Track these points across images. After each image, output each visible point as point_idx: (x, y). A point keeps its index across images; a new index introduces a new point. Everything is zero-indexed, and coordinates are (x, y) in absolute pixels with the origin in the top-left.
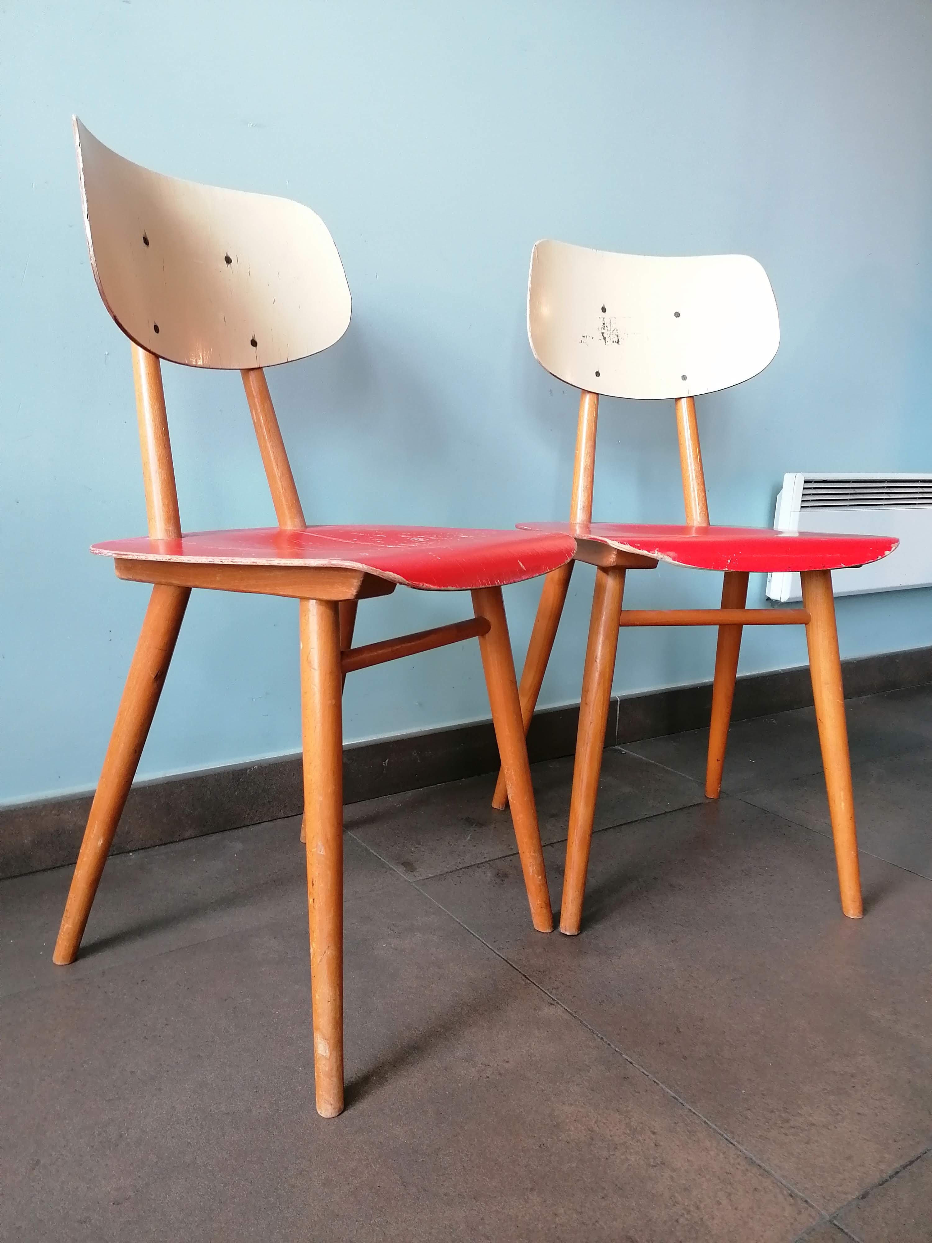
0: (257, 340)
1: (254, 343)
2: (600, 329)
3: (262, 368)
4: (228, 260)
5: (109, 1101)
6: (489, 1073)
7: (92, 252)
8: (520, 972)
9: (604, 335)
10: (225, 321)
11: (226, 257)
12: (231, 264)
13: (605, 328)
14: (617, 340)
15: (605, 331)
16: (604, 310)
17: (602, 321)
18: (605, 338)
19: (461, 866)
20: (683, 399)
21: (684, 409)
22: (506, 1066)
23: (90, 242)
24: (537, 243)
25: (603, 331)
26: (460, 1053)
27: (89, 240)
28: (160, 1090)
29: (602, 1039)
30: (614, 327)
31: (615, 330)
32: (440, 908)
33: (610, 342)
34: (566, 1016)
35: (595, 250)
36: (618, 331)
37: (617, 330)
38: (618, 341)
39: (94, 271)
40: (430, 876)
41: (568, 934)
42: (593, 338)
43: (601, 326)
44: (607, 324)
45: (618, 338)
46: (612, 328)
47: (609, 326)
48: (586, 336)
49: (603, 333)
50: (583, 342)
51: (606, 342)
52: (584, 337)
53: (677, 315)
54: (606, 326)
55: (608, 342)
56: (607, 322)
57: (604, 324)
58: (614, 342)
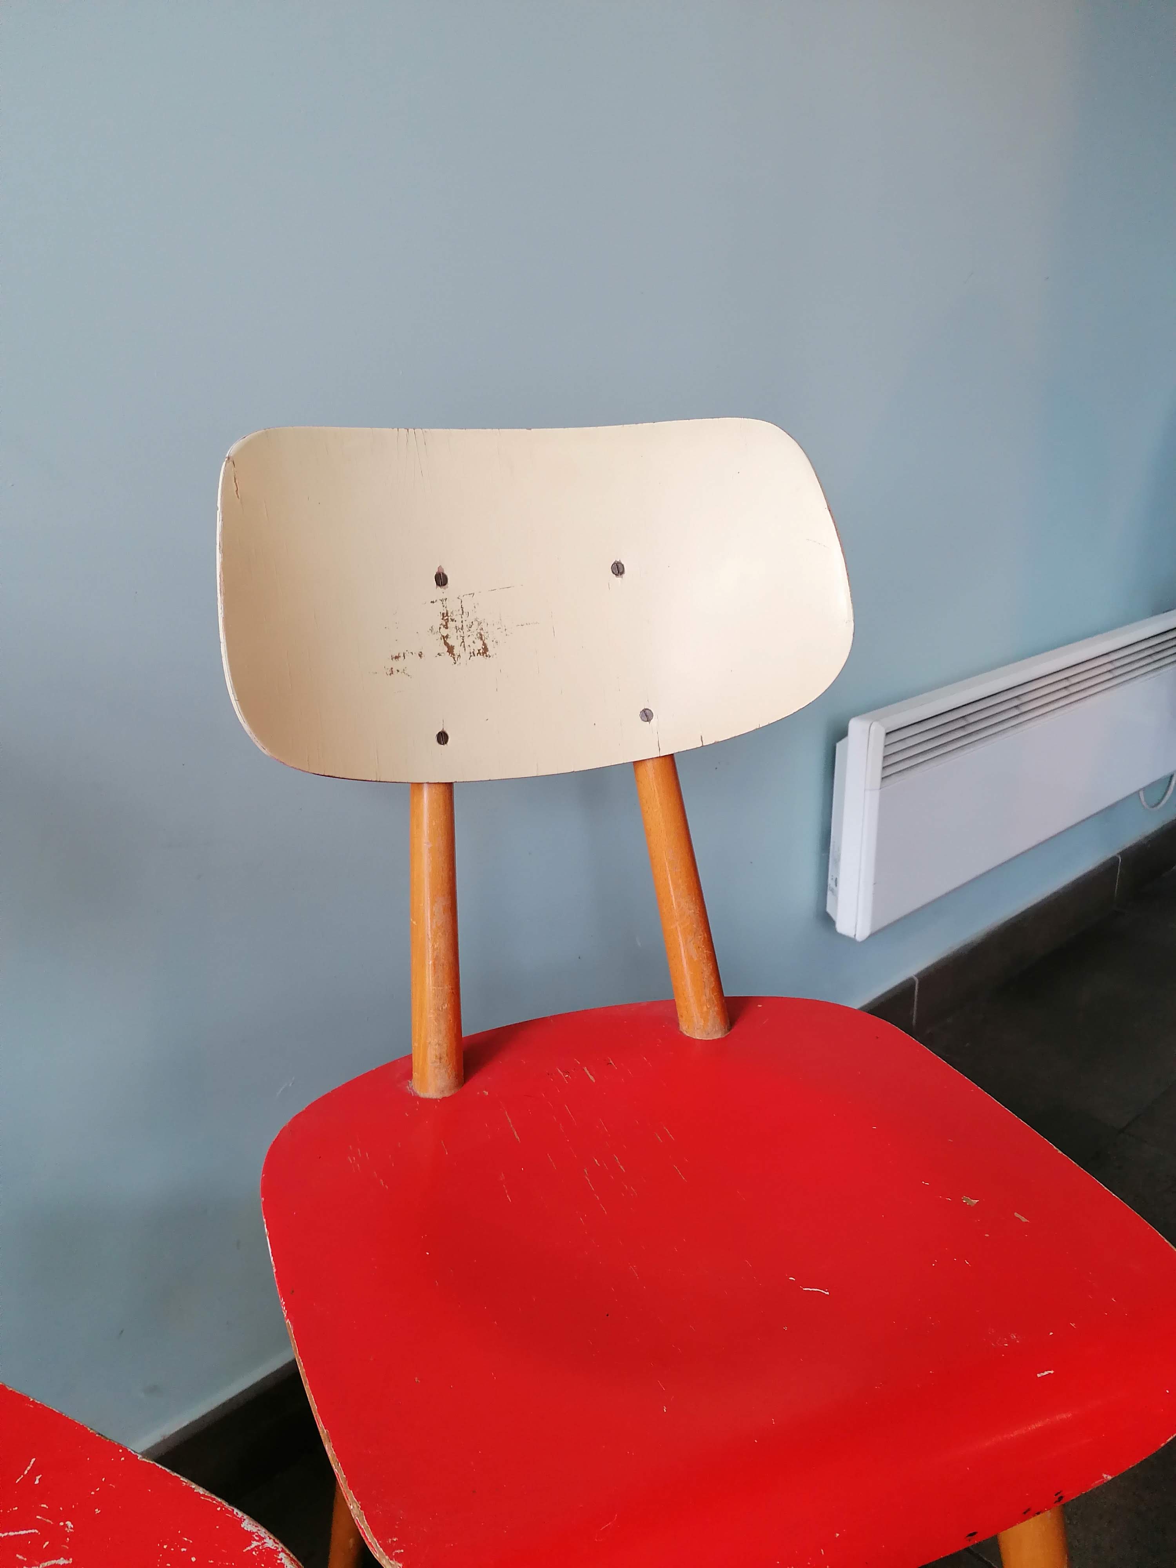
2: (436, 629)
9: (448, 641)
13: (450, 624)
15: (451, 631)
16: (441, 580)
17: (439, 608)
18: (451, 650)
20: (648, 764)
21: (650, 784)
24: (231, 451)
25: (444, 632)
30: (471, 618)
31: (476, 623)
33: (465, 656)
35: (403, 431)
36: (484, 625)
37: (480, 624)
38: (486, 649)
42: (420, 656)
43: (439, 621)
44: (452, 613)
45: (484, 644)
46: (467, 622)
47: (458, 618)
48: (402, 655)
49: (445, 638)
50: (395, 670)
51: (454, 658)
52: (397, 657)
53: (618, 569)
54: (452, 620)
55: (459, 656)
56: (453, 607)
57: (445, 616)
58: (476, 653)
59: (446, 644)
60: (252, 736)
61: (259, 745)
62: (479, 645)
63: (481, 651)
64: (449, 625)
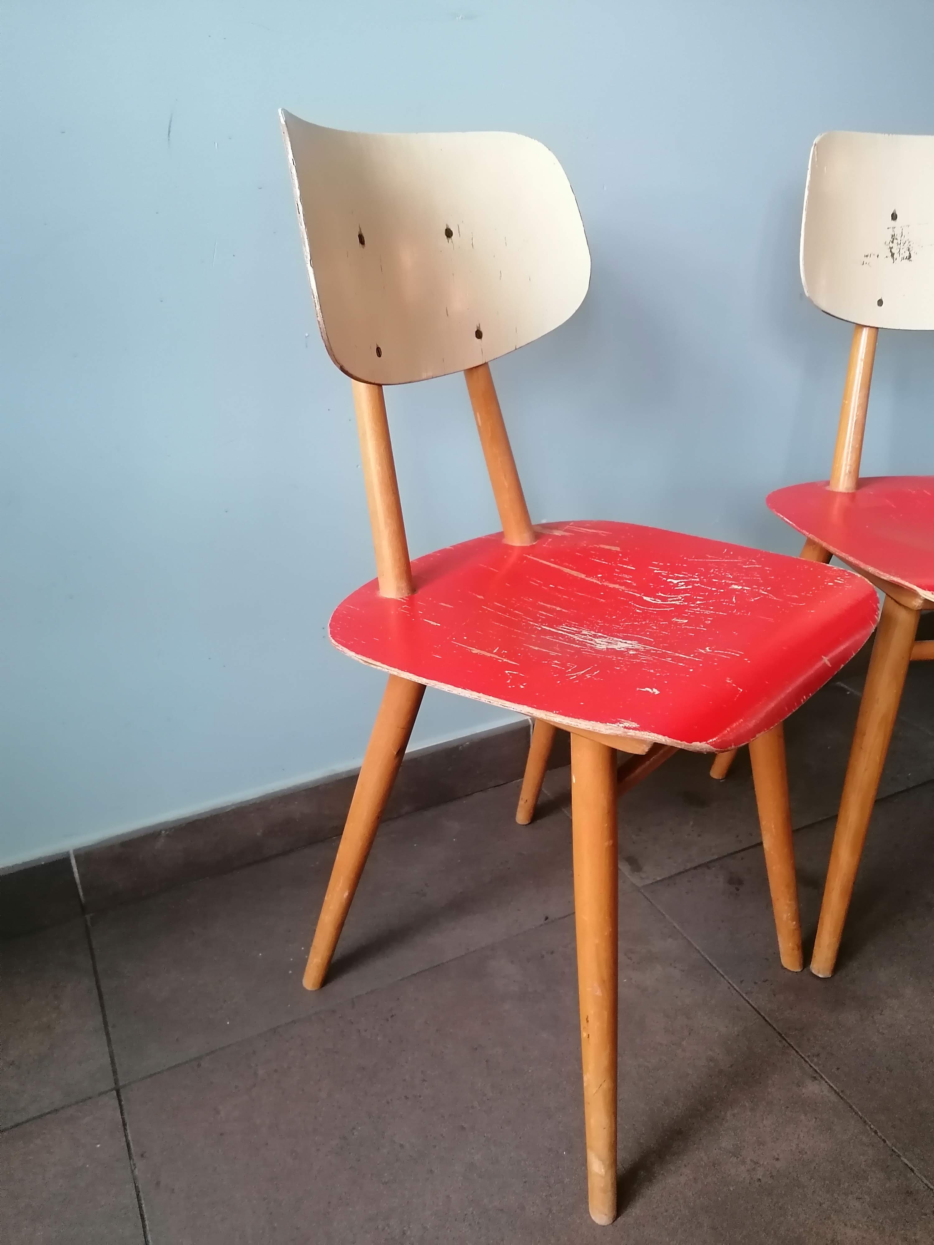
0: (482, 330)
1: (479, 334)
2: (888, 243)
3: (487, 363)
4: (449, 233)
5: (386, 1183)
6: (759, 1174)
7: (318, 307)
8: (774, 1029)
9: (893, 250)
10: (448, 315)
11: (446, 230)
12: (452, 237)
13: (895, 241)
14: (908, 255)
15: (894, 245)
16: (894, 217)
17: (891, 232)
18: (893, 255)
19: (689, 866)
22: (778, 1165)
23: (316, 295)
24: (816, 141)
25: (891, 245)
26: (726, 1143)
27: (314, 293)
28: (431, 1171)
29: (876, 1132)
30: (906, 239)
31: (907, 242)
32: (674, 927)
33: (899, 259)
34: (833, 1098)
35: (887, 135)
36: (911, 243)
37: (909, 242)
38: (910, 257)
39: (320, 328)
40: (659, 879)
41: (821, 976)
42: (878, 257)
43: (890, 239)
44: (897, 235)
45: (910, 253)
46: (904, 241)
47: (899, 239)
48: (869, 255)
49: (891, 248)
50: (865, 263)
51: (893, 260)
52: (867, 256)
54: (896, 239)
55: (896, 259)
56: (898, 232)
57: (893, 236)
58: (905, 258)
59: (891, 251)
63: (907, 258)
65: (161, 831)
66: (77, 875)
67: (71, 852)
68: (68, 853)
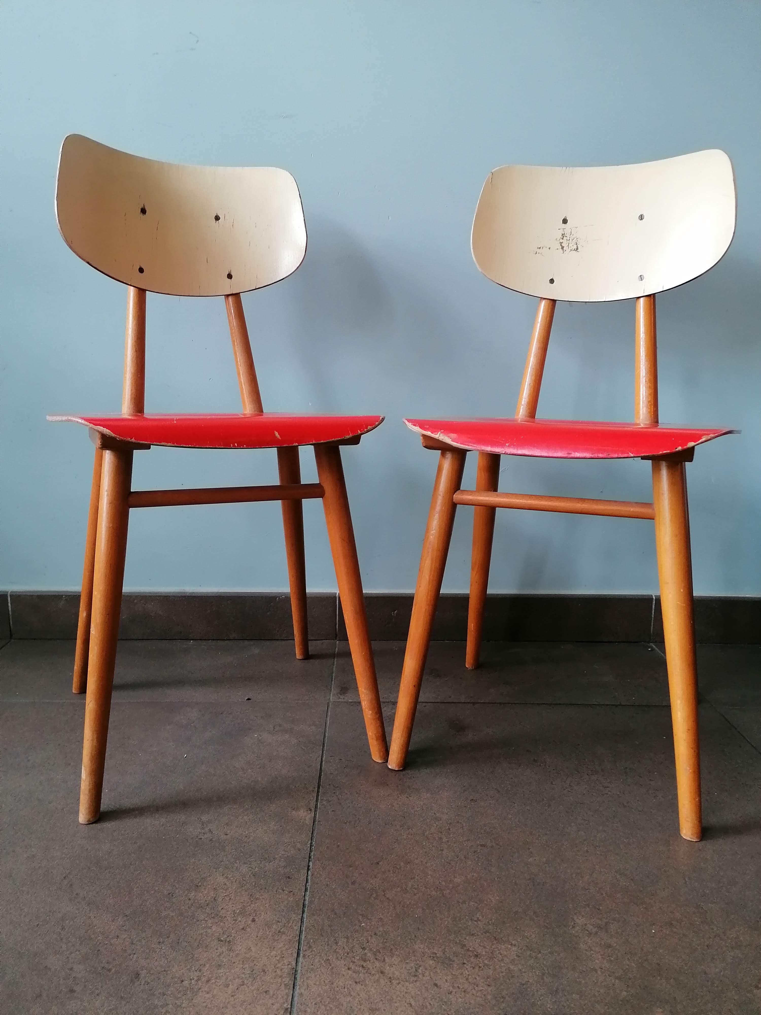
0: (232, 274)
1: (230, 276)
2: (558, 239)
3: (239, 293)
4: (217, 218)
6: (205, 837)
8: (319, 781)
9: (562, 244)
10: (207, 262)
11: (216, 216)
12: (220, 220)
15: (564, 241)
16: (565, 221)
17: (561, 232)
18: (563, 248)
20: (642, 299)
21: (641, 307)
22: (223, 837)
24: (492, 170)
25: (561, 241)
26: (206, 817)
29: (311, 846)
30: (574, 237)
31: (575, 239)
33: (568, 250)
34: (309, 822)
35: (564, 168)
36: (578, 240)
38: (577, 249)
41: (390, 767)
42: (549, 249)
43: (560, 236)
44: (566, 234)
45: (577, 247)
46: (572, 237)
47: (568, 236)
48: (542, 247)
50: (537, 253)
51: (563, 251)
52: (539, 248)
53: (641, 217)
54: (566, 237)
55: (566, 250)
56: (567, 232)
57: (563, 235)
58: (573, 250)
59: (561, 245)
60: (476, 262)
61: (478, 266)
62: (575, 247)
63: (575, 250)
64: (564, 238)
65: (62, 595)
66: (10, 609)
67: (9, 592)
68: (8, 592)
